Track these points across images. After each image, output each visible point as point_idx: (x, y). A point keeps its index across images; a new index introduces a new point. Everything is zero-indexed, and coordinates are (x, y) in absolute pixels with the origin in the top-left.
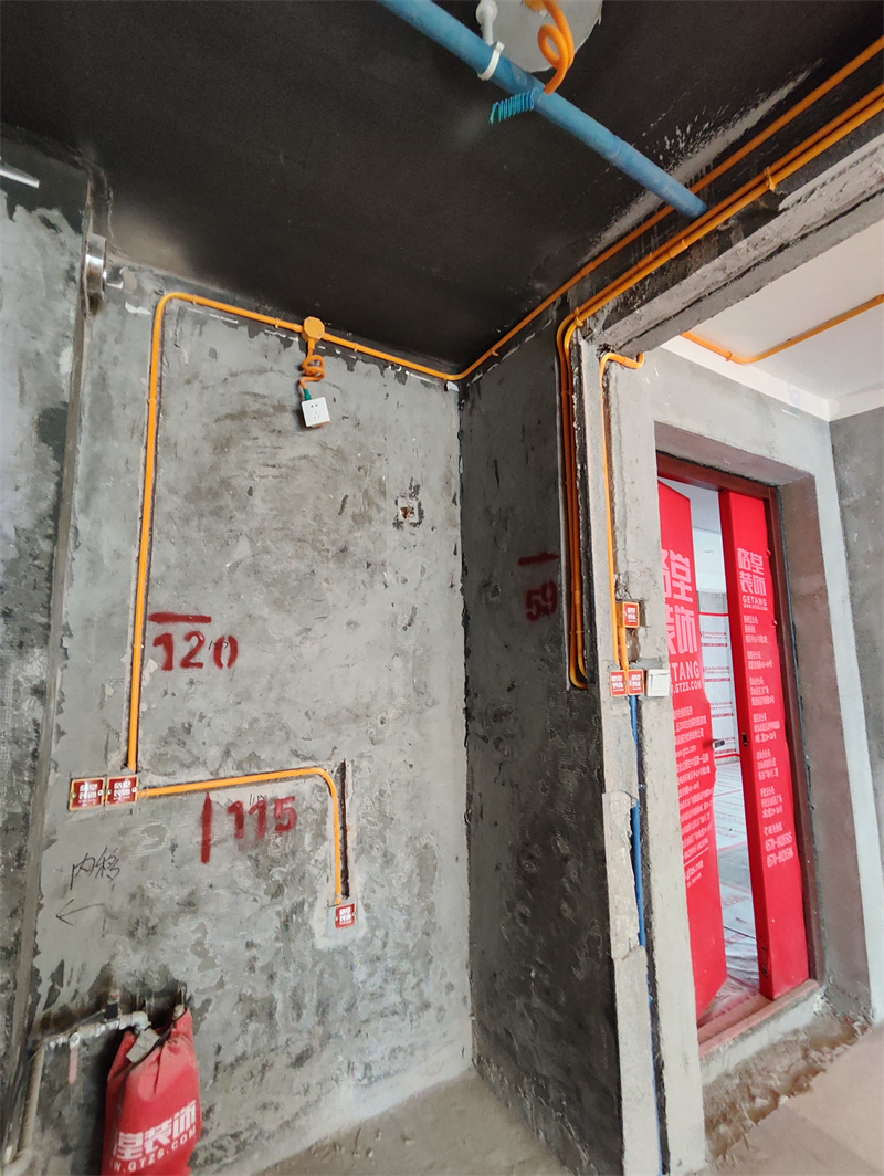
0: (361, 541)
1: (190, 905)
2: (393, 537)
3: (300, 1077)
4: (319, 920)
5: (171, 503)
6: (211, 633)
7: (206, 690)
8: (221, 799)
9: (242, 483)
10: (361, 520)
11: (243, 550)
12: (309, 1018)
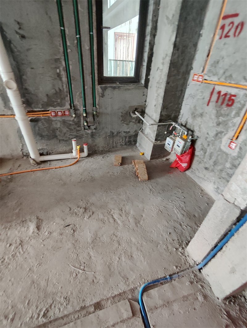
1: (202, 115)
3: (205, 172)
6: (237, 21)
7: (228, 47)
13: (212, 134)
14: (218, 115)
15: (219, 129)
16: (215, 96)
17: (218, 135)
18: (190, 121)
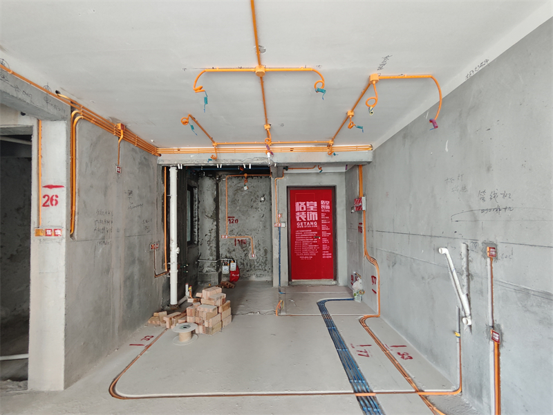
0: (255, 205)
1: (234, 250)
2: (260, 204)
3: (248, 273)
4: (249, 255)
5: (230, 203)
6: (235, 219)
7: (235, 226)
8: (237, 239)
9: (237, 199)
10: (255, 202)
11: (238, 208)
12: (249, 267)
13: (243, 255)
14: (242, 248)
15: (245, 252)
16: (237, 242)
17: (246, 255)
18: (228, 255)
